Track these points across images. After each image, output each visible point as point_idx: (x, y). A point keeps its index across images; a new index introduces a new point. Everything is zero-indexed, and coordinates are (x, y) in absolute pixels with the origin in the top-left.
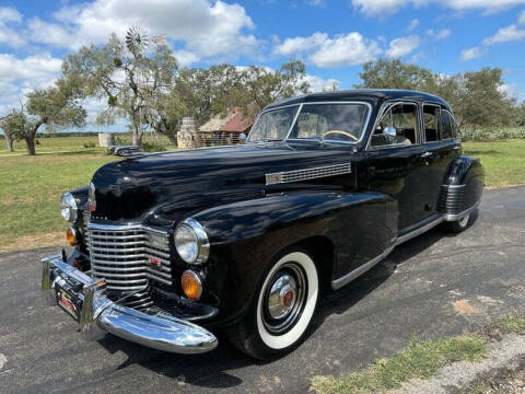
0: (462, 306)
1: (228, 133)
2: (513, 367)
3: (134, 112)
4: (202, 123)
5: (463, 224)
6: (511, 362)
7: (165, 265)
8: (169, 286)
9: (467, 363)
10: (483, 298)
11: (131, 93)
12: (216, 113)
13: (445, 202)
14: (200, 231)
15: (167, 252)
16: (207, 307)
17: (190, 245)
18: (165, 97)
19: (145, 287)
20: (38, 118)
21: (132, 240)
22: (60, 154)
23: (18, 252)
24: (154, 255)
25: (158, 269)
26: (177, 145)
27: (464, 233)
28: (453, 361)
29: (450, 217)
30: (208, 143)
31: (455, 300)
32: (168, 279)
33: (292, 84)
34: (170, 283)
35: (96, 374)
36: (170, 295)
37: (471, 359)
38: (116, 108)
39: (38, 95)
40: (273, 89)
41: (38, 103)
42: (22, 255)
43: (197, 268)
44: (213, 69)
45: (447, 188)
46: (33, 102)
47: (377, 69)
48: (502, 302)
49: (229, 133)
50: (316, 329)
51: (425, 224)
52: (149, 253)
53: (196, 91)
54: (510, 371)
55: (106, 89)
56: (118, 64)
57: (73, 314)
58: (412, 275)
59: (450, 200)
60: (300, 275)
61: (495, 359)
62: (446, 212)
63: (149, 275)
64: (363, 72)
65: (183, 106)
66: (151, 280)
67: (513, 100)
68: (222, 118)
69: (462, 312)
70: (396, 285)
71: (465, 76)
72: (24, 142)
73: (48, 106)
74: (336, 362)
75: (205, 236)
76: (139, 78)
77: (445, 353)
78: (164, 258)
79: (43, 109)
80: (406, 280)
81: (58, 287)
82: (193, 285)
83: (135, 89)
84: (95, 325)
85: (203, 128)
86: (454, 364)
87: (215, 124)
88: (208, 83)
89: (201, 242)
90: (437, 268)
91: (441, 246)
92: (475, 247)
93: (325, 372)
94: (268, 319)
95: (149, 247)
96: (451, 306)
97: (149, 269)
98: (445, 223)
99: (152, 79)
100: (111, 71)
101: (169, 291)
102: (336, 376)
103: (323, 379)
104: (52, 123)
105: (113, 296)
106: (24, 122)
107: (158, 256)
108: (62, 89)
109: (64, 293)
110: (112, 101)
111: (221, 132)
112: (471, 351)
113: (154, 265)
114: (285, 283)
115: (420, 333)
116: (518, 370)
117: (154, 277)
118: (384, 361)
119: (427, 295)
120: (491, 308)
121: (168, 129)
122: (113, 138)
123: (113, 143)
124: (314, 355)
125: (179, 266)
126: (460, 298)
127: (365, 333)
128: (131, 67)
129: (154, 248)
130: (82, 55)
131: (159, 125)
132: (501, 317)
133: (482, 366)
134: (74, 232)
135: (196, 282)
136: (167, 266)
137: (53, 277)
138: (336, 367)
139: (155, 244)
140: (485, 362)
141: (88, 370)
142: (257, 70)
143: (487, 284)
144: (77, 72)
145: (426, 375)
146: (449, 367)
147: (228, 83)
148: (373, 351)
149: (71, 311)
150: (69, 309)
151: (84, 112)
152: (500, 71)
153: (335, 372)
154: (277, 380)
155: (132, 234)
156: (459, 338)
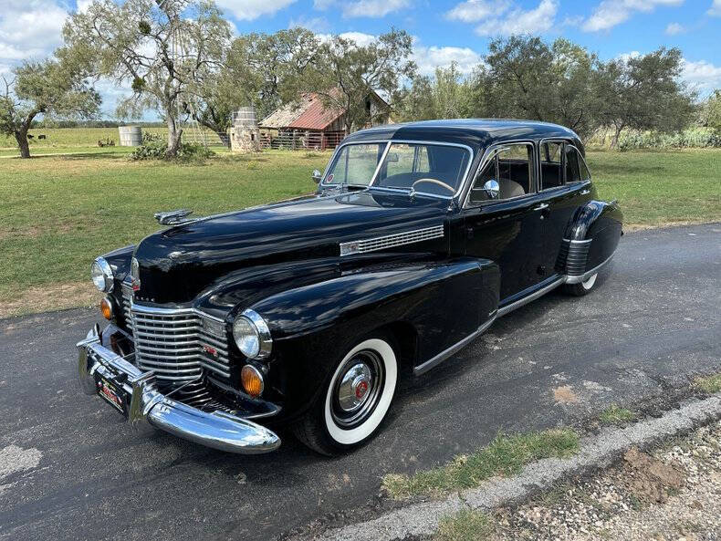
0: (563, 394)
1: (302, 130)
2: (603, 464)
3: (169, 99)
4: (267, 114)
5: (588, 286)
6: (603, 459)
7: (222, 355)
8: (226, 378)
9: (555, 460)
10: (589, 384)
11: (166, 75)
12: (285, 102)
13: (565, 260)
14: (261, 324)
15: (224, 342)
16: (269, 404)
17: (250, 338)
18: (213, 77)
19: (200, 376)
20: (31, 104)
21: (184, 325)
22: (65, 157)
23: (32, 315)
24: (208, 342)
25: (215, 359)
26: (230, 145)
27: (589, 296)
28: (540, 458)
29: (570, 279)
30: (274, 144)
31: (557, 386)
32: (227, 372)
33: (393, 63)
34: (228, 375)
35: (146, 472)
36: (227, 388)
37: (561, 455)
38: (144, 95)
39: (30, 70)
40: (365, 71)
41: (30, 82)
42: (37, 319)
43: (258, 364)
44: (282, 35)
45: (569, 244)
46: (23, 81)
47: (509, 50)
48: (609, 389)
49: (304, 130)
50: (394, 419)
51: (537, 290)
52: (204, 341)
53: (258, 66)
54: (600, 469)
55: (129, 67)
56: (145, 29)
57: (119, 407)
58: (514, 353)
59: (572, 259)
60: (377, 363)
61: (586, 455)
62: (566, 273)
63: (204, 365)
64: (490, 54)
65: (238, 92)
66: (205, 369)
67: (694, 94)
68: (295, 108)
69: (562, 401)
70: (493, 365)
71: (630, 63)
72: (13, 138)
73: (44, 88)
74: (413, 459)
75: (266, 330)
76: (177, 51)
77: (532, 449)
78: (221, 348)
79: (39, 93)
80: (507, 359)
81: (98, 376)
82: (255, 380)
83: (171, 68)
84: (145, 421)
85: (266, 122)
86: (541, 461)
87: (283, 117)
88: (275, 56)
89: (262, 337)
90: (545, 344)
91: (555, 315)
92: (597, 317)
93: (399, 470)
94: (338, 411)
95: (203, 334)
96: (551, 394)
97: (204, 358)
98: (564, 286)
99: (194, 53)
100: (135, 39)
101: (227, 384)
102: (411, 474)
103: (397, 478)
104: (53, 113)
105: (163, 387)
106: (11, 110)
107: (214, 345)
108: (65, 65)
109: (106, 384)
110: (139, 85)
111: (292, 129)
112: (562, 447)
113: (209, 354)
114: (359, 372)
115: (508, 426)
116: (608, 468)
117: (209, 366)
118: (464, 458)
119: (527, 379)
120: (596, 396)
121: (217, 121)
122: (139, 134)
123: (140, 142)
124: (389, 450)
125: (237, 359)
126: (563, 384)
127: (448, 425)
128: (163, 36)
129: (208, 336)
130: (91, 14)
131: (205, 116)
132: (604, 407)
133: (571, 463)
134: (110, 305)
135: (257, 377)
136: (225, 357)
137: (91, 363)
138: (413, 464)
139: (211, 332)
140: (574, 459)
141: (137, 468)
142: (343, 43)
143: (598, 366)
144: (84, 40)
145: (508, 474)
146: (535, 465)
147: (302, 55)
148: (455, 446)
149: (115, 404)
150: (112, 400)
151: (97, 97)
152: (679, 53)
153: (409, 470)
154: (346, 478)
155: (183, 318)
156: (551, 432)
